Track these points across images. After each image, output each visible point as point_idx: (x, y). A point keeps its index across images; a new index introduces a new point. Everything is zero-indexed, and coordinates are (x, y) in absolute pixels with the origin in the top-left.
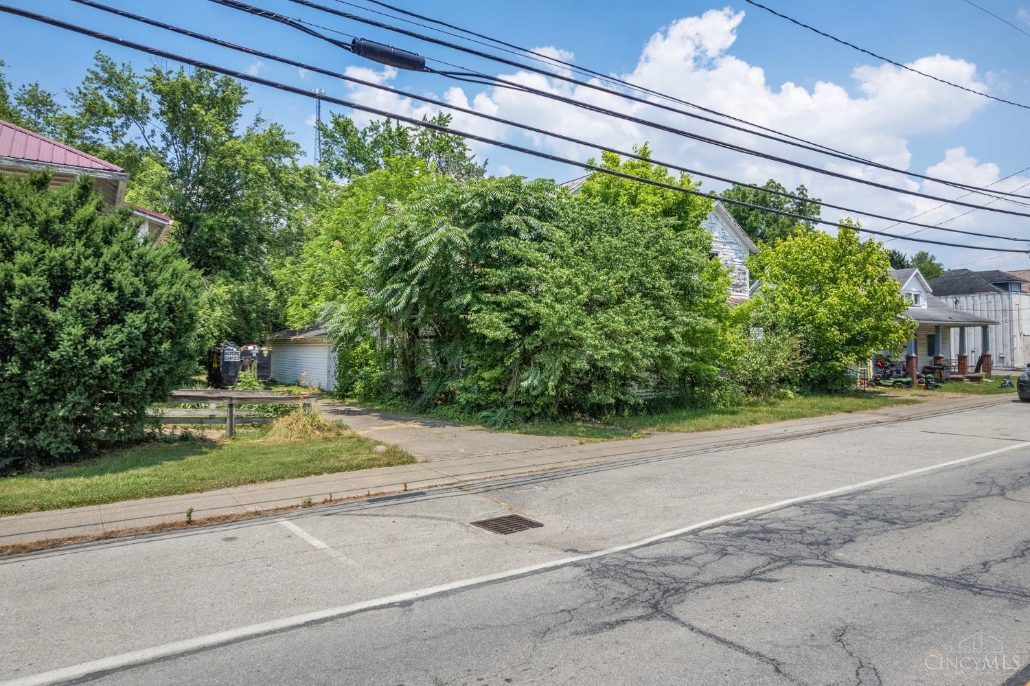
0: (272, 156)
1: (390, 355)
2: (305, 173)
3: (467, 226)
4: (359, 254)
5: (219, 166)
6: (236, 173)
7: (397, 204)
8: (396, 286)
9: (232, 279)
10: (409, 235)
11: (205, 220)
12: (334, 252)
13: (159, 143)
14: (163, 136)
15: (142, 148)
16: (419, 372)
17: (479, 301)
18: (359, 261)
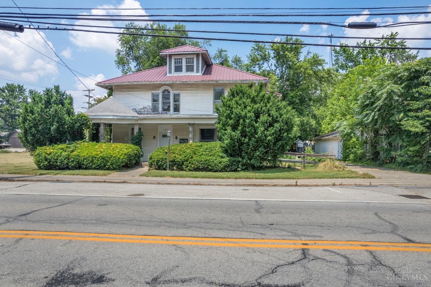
0: (314, 66)
1: (366, 143)
2: (328, 71)
3: (401, 84)
4: (351, 101)
5: (294, 73)
6: (300, 75)
7: (368, 78)
8: (368, 112)
9: (300, 116)
10: (373, 91)
11: (290, 94)
12: (341, 101)
13: (273, 68)
14: (275, 65)
15: (268, 71)
16: (378, 149)
17: (408, 116)
18: (351, 104)
